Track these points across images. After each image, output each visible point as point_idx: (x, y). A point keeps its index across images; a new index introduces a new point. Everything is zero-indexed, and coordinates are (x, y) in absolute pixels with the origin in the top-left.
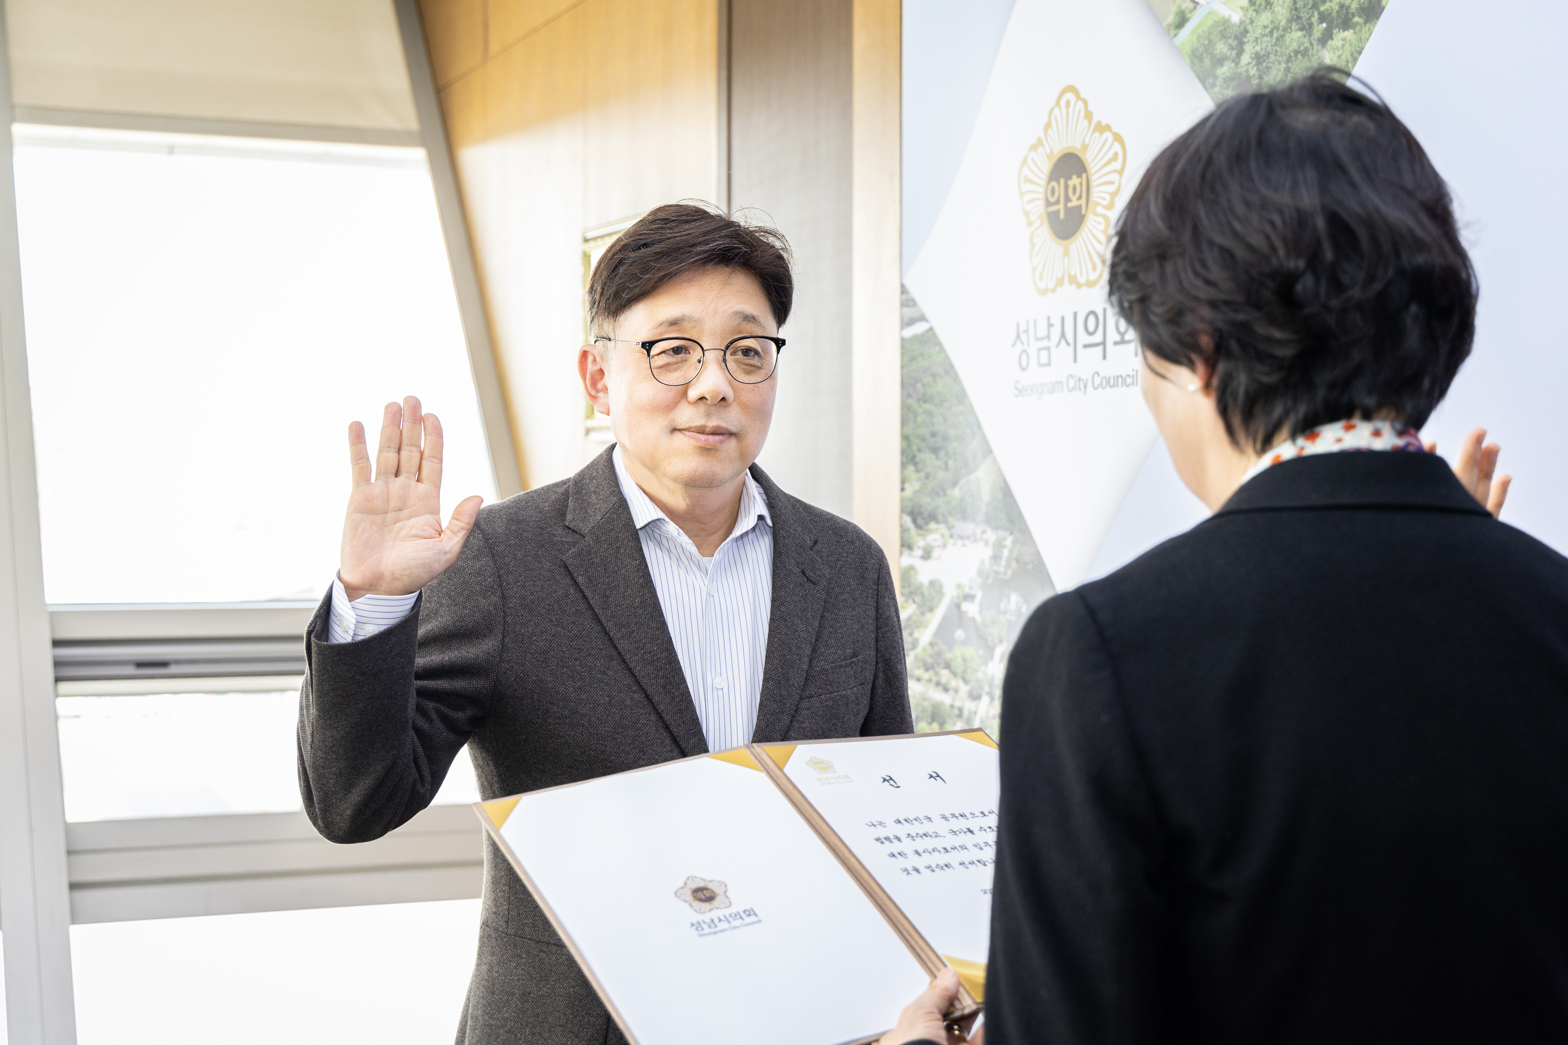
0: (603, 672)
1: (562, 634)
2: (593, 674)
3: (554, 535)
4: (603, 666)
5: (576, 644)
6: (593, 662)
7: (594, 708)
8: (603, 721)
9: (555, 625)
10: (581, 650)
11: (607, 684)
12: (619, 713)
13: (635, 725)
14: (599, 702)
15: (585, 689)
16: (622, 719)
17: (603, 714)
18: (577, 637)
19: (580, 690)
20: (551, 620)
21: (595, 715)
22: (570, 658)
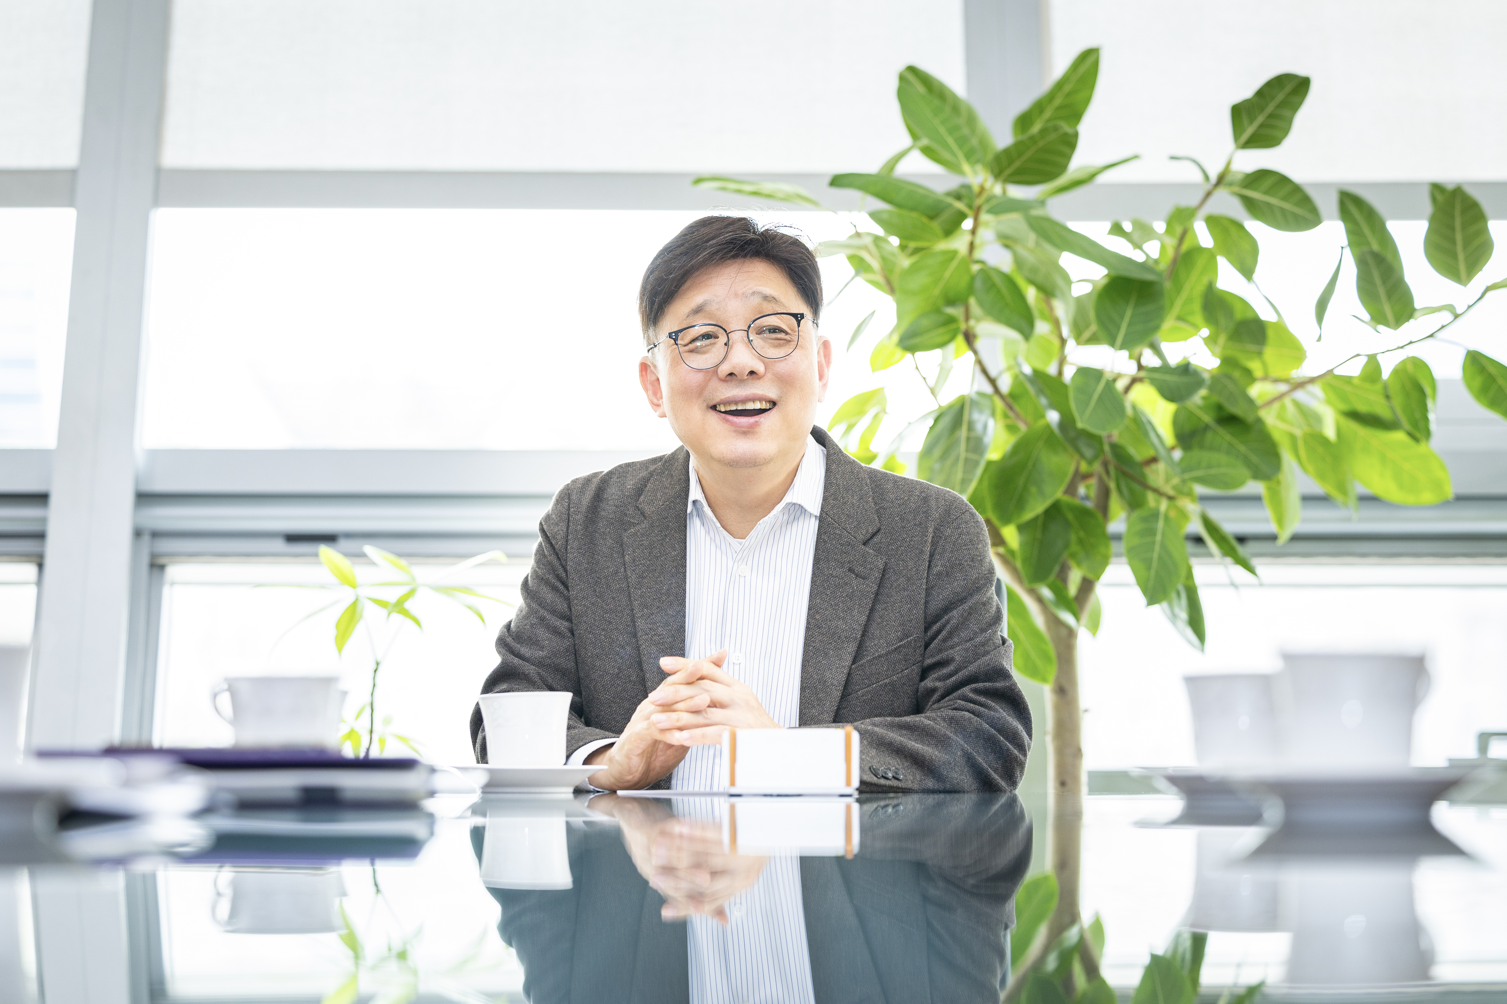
0: (622, 647)
1: (600, 605)
2: (613, 646)
3: (626, 515)
4: (624, 641)
5: (608, 617)
6: (617, 636)
7: (603, 675)
8: (607, 689)
9: (597, 596)
10: (611, 623)
11: (622, 658)
12: (622, 686)
13: (632, 700)
14: (609, 672)
15: (601, 657)
16: (623, 691)
17: (608, 683)
18: (612, 611)
19: (596, 657)
20: (595, 590)
21: (601, 682)
22: (599, 627)
